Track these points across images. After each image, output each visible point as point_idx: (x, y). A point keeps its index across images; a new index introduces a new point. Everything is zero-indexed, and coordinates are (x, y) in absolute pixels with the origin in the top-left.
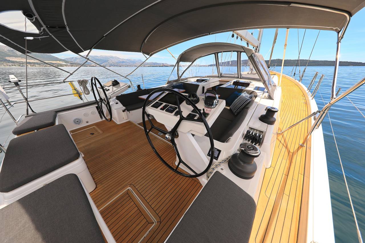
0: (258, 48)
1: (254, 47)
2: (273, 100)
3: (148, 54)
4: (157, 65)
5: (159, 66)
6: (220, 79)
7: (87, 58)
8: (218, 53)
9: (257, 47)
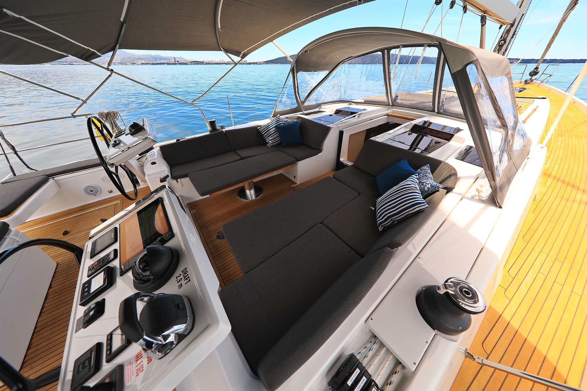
0: (513, 30)
1: (504, 27)
2: (500, 207)
3: (237, 54)
4: (163, 62)
5: (168, 64)
6: (389, 112)
7: (110, 68)
8: (389, 49)
9: (512, 25)
